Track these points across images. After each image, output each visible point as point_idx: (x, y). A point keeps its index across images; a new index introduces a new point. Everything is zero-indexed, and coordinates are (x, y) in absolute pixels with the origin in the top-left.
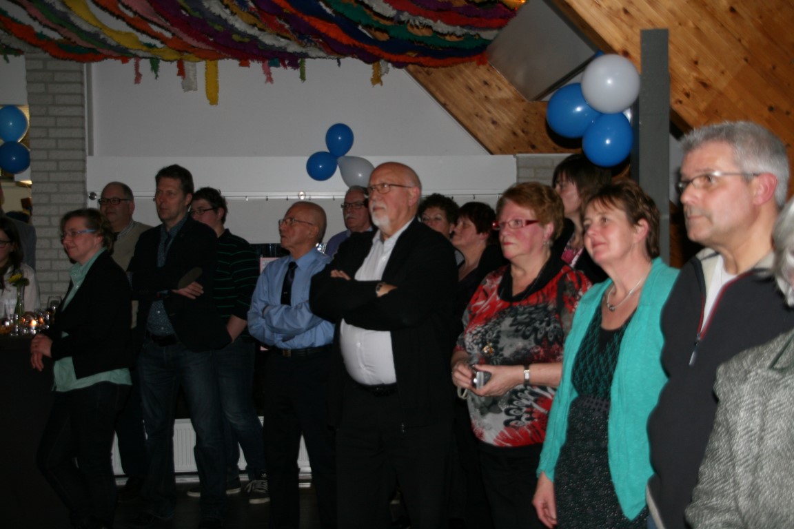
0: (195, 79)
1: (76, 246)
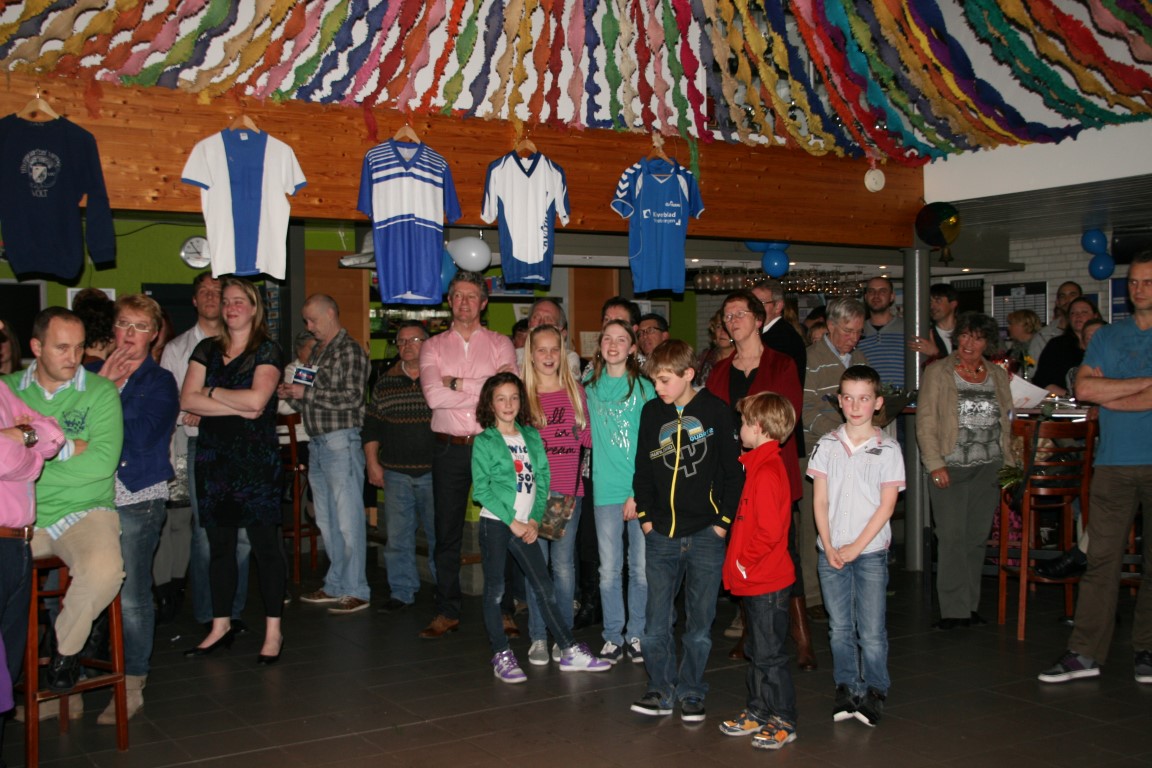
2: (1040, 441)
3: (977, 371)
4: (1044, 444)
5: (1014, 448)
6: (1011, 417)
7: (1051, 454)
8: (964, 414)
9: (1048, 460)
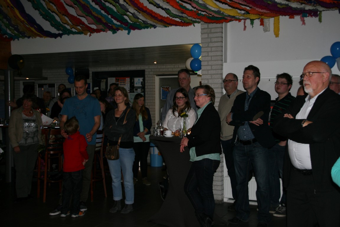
0: (269, 26)
1: (199, 101)
2: (51, 136)
3: (30, 113)
4: (52, 137)
5: (42, 139)
6: (41, 128)
7: (54, 140)
8: (25, 127)
9: (53, 142)
